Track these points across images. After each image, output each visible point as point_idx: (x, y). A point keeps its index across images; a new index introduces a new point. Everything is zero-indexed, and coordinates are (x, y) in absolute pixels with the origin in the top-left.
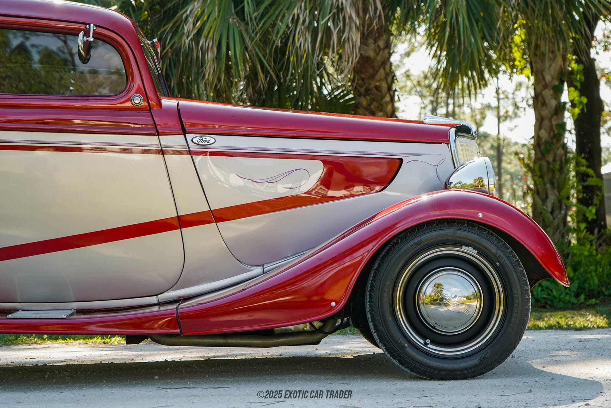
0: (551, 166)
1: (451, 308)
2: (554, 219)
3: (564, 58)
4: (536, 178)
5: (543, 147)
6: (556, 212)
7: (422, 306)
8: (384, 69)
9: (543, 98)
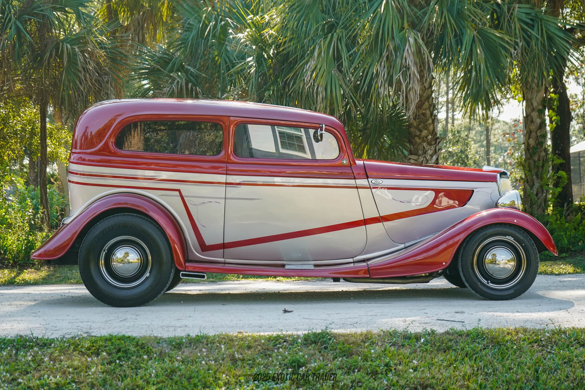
0: (537, 164)
1: (502, 266)
2: (538, 199)
3: (546, 91)
4: (526, 172)
5: (531, 151)
6: (540, 195)
7: (486, 265)
8: (428, 102)
9: (532, 118)
